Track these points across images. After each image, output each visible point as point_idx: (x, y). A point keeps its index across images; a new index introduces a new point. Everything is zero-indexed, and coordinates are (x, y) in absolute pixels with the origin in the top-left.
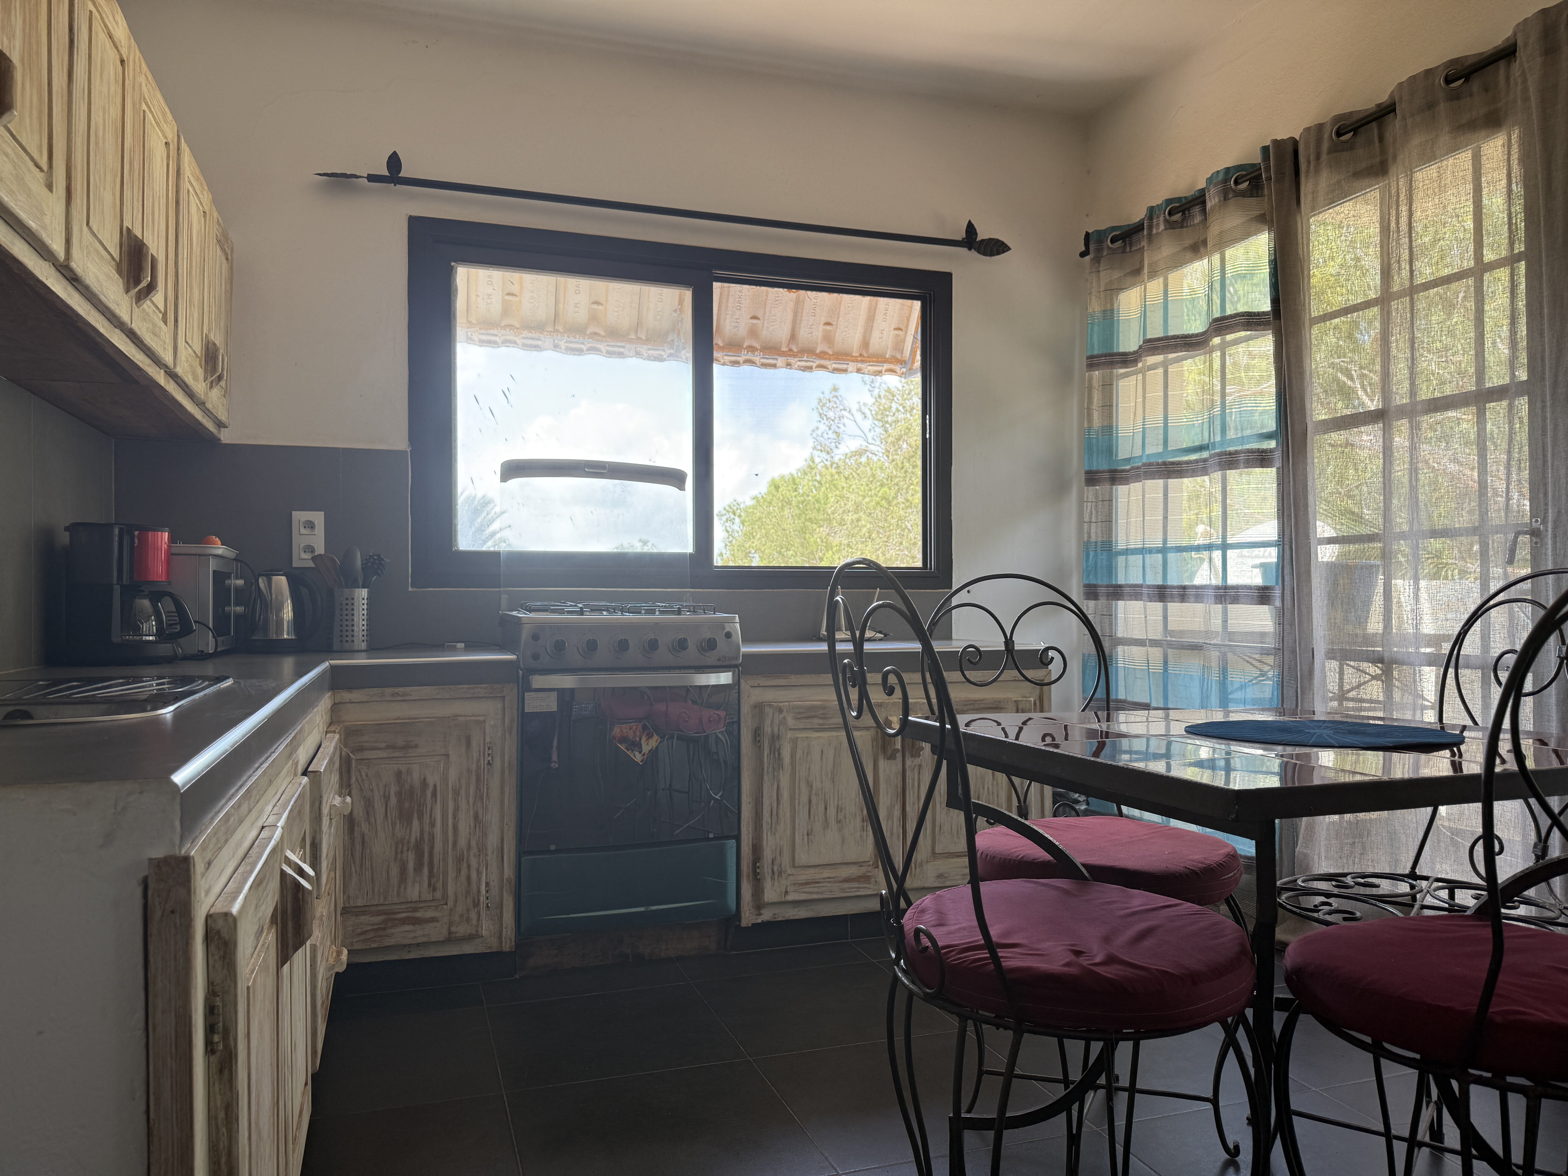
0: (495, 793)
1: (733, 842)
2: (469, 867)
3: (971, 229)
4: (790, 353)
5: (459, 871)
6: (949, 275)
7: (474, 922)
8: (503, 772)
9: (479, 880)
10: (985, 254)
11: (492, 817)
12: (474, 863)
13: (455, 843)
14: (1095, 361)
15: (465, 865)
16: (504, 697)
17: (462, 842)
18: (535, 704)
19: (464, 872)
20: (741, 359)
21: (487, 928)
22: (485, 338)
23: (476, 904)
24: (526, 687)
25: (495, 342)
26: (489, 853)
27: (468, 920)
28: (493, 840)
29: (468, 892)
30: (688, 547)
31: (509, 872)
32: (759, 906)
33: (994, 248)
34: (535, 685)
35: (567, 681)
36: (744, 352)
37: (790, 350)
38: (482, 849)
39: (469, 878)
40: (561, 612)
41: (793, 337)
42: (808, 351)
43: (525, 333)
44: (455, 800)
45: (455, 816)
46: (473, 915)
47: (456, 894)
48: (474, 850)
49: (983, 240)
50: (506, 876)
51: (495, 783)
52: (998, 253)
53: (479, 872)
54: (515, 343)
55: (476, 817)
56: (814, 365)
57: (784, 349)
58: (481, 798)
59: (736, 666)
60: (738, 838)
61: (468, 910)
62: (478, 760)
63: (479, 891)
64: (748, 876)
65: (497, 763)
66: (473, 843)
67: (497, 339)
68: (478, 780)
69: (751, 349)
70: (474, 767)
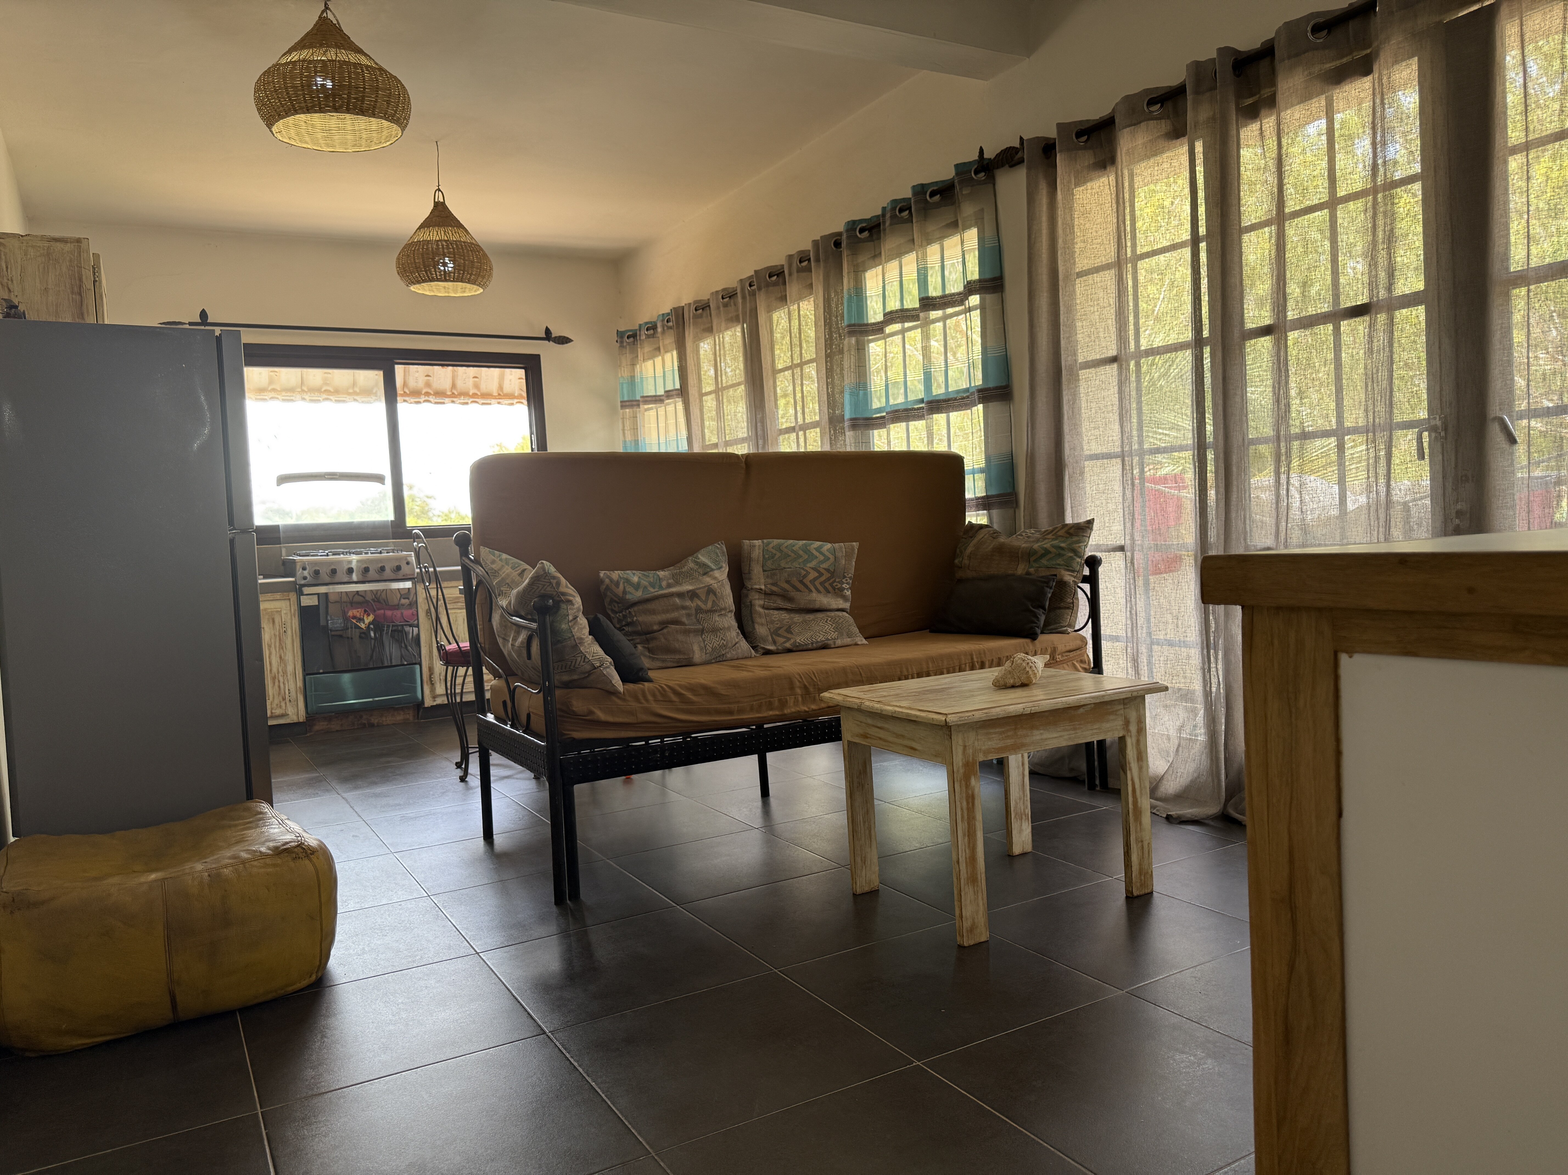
0: (289, 646)
1: (418, 667)
2: (279, 681)
3: (548, 331)
4: (453, 396)
5: (274, 683)
6: (539, 356)
7: (284, 707)
8: (292, 636)
9: (285, 687)
10: (559, 343)
11: (289, 657)
12: (281, 680)
13: (271, 670)
14: (624, 404)
15: (277, 681)
16: (289, 599)
17: (275, 670)
18: (306, 601)
19: (277, 684)
20: (421, 400)
21: (291, 711)
22: (259, 397)
23: (284, 699)
24: (301, 593)
25: (266, 399)
26: (289, 675)
27: (281, 707)
28: (290, 668)
29: (279, 694)
30: (390, 516)
31: (300, 684)
32: (434, 697)
33: (563, 340)
34: (305, 592)
35: (322, 590)
36: (423, 396)
37: (453, 393)
38: (285, 673)
39: (279, 687)
40: (317, 555)
41: (454, 386)
42: (464, 394)
43: (284, 394)
44: (269, 650)
45: (270, 657)
46: (283, 704)
47: (274, 695)
48: (281, 673)
49: (556, 337)
50: (298, 686)
51: (289, 642)
52: (567, 343)
53: (284, 684)
54: (277, 398)
55: (281, 657)
56: (469, 402)
57: (449, 393)
58: (282, 648)
59: (414, 579)
60: (420, 664)
61: (280, 702)
62: (279, 630)
63: (285, 693)
64: (427, 682)
65: (289, 632)
66: (280, 670)
67: (266, 397)
68: (280, 640)
69: (427, 394)
70: (277, 633)
